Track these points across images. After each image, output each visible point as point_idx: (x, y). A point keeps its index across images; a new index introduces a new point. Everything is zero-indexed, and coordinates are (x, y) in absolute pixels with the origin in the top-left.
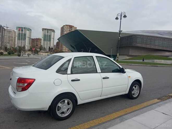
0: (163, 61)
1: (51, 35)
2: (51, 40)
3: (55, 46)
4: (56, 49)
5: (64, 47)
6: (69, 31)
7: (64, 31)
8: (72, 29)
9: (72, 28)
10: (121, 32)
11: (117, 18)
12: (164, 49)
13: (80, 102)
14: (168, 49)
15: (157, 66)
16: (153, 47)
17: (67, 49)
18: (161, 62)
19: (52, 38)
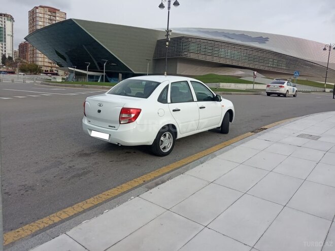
0: (233, 86)
1: (5, 29)
2: (5, 38)
3: (15, 52)
4: (19, 59)
5: (40, 55)
6: (50, 19)
7: (38, 19)
8: (55, 17)
9: (55, 13)
10: (170, 33)
11: (161, 6)
12: (234, 64)
13: (179, 136)
14: (240, 65)
15: (231, 94)
16: (216, 60)
17: (47, 60)
18: (230, 87)
19: (8, 35)
